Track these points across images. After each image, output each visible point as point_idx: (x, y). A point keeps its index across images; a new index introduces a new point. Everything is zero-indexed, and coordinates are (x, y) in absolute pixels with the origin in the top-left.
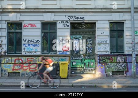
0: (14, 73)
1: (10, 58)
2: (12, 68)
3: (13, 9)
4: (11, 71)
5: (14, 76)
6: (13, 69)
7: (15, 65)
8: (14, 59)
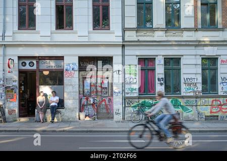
0: (211, 116)
1: (207, 99)
2: (209, 111)
3: (211, 41)
4: (209, 114)
5: (211, 119)
6: (211, 112)
7: (213, 107)
8: (211, 100)
